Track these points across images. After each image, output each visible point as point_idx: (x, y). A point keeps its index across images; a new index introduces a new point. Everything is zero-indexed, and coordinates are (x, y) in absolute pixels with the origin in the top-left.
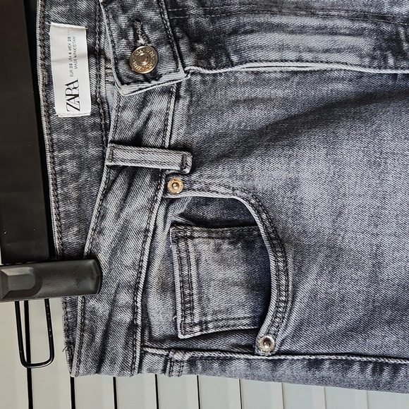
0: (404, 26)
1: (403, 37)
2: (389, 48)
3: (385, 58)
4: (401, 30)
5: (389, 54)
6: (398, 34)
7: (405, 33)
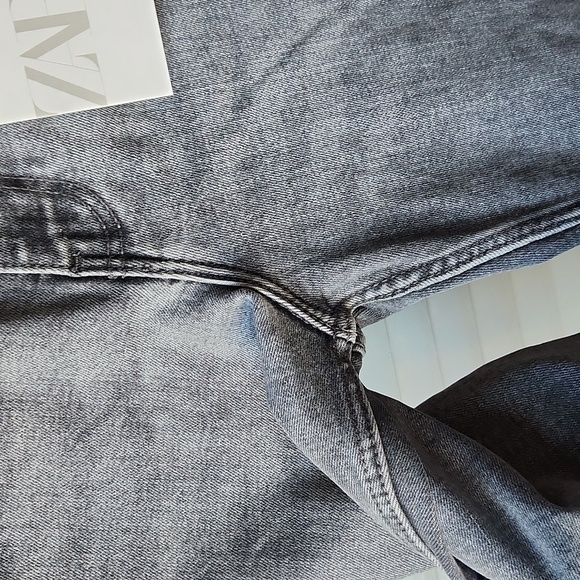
0: (53, 196)
1: (49, 214)
2: (23, 233)
3: (14, 249)
4: (48, 204)
5: (20, 242)
6: (41, 209)
7: (55, 208)
